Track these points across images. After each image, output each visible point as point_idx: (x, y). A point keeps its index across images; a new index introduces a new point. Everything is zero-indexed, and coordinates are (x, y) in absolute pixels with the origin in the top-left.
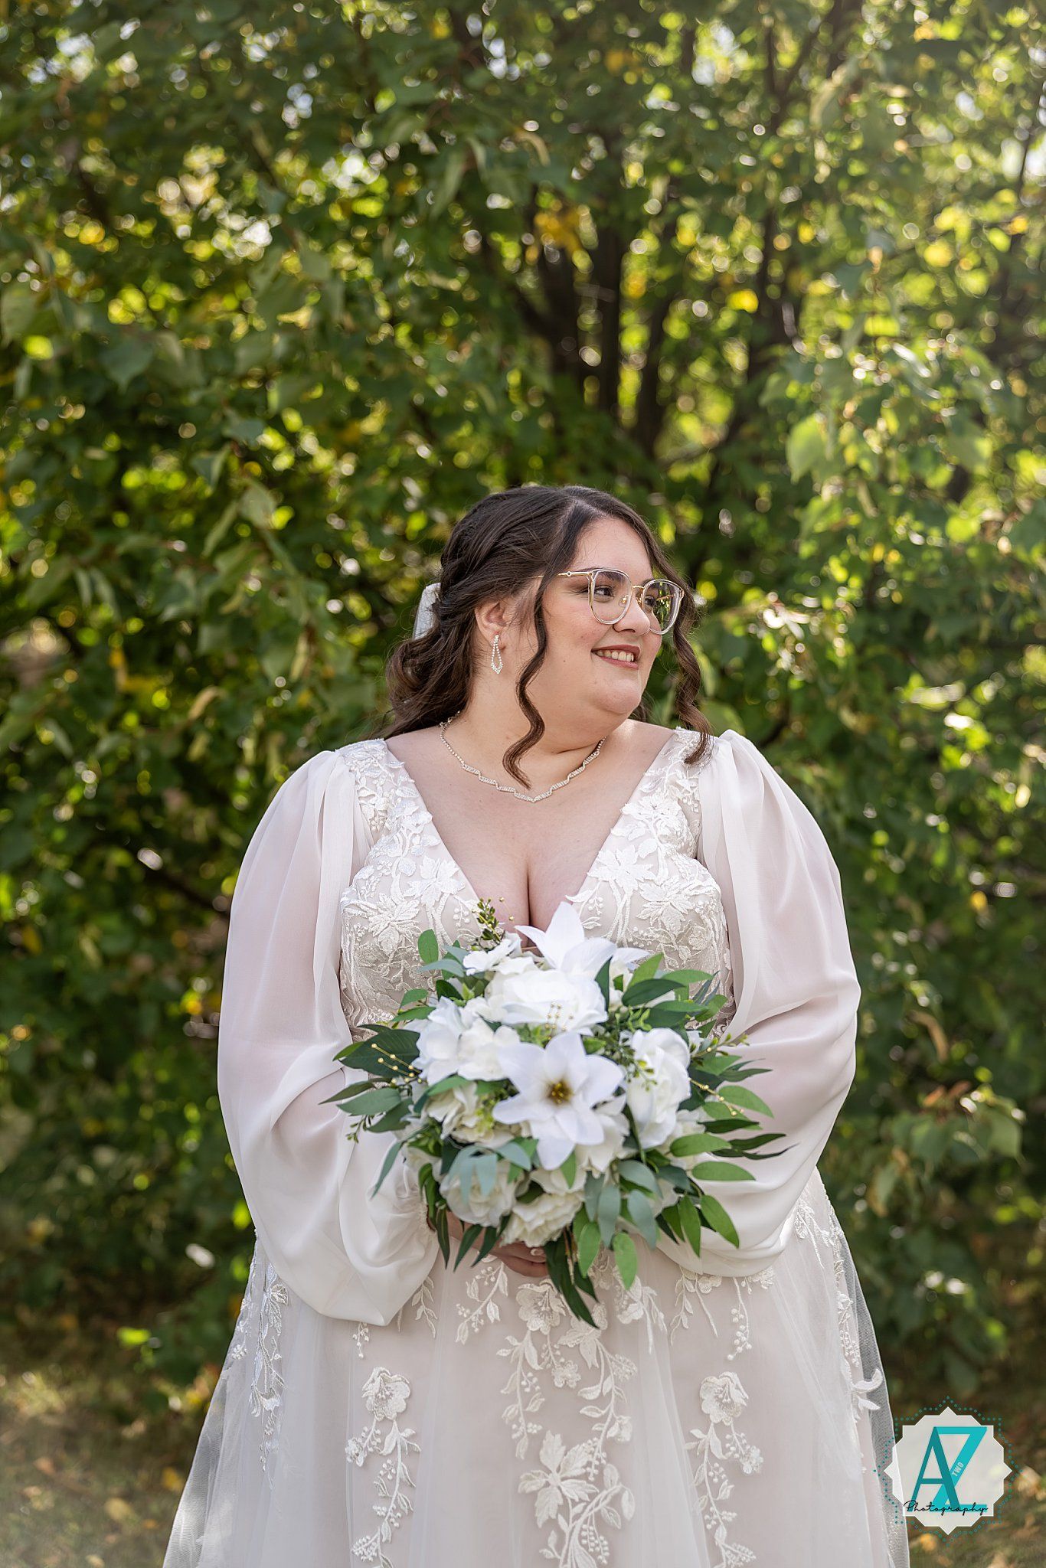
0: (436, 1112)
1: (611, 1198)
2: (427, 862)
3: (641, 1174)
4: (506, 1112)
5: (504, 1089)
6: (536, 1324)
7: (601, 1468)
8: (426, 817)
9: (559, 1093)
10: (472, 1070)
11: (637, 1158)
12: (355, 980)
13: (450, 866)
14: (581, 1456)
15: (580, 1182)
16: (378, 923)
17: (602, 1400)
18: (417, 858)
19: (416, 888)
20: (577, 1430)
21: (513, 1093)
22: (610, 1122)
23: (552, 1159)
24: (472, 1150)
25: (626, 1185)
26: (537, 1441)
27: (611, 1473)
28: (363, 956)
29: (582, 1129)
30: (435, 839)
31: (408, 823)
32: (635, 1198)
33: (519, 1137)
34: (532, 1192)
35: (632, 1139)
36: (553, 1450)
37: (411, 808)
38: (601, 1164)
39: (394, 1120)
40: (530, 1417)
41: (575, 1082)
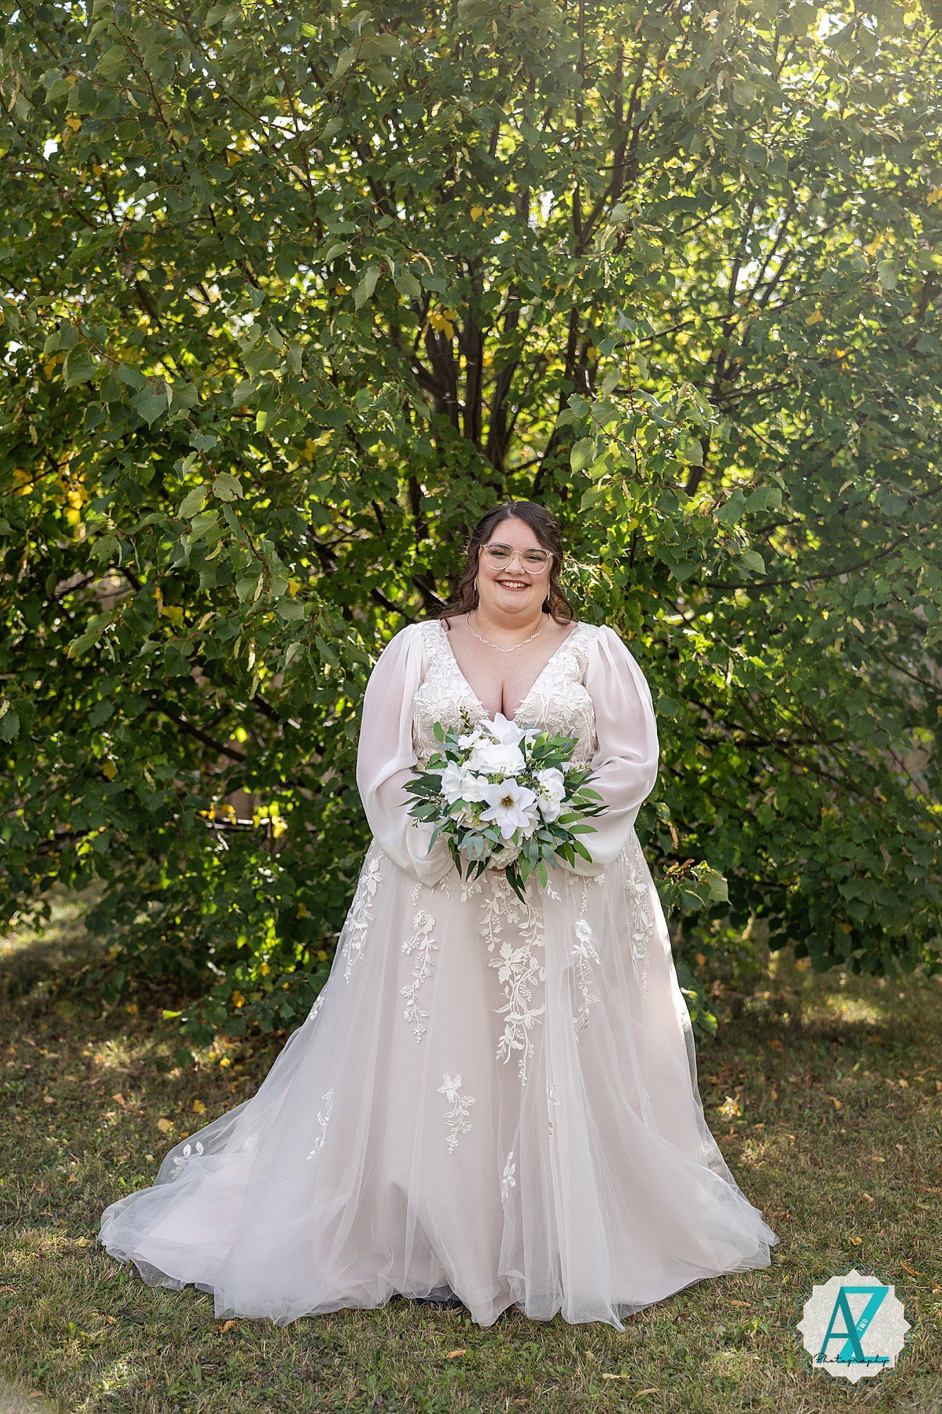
0: (454, 816)
1: (534, 848)
2: (454, 681)
3: (547, 836)
4: (485, 816)
5: (484, 806)
6: (499, 894)
7: (528, 959)
8: (454, 661)
9: (507, 802)
10: (468, 797)
11: (544, 828)
12: (421, 735)
13: (465, 684)
14: (519, 955)
15: (520, 843)
16: (431, 709)
17: (529, 929)
18: (450, 679)
19: (449, 693)
20: (518, 942)
21: (488, 806)
22: (531, 816)
23: (507, 834)
24: (470, 833)
25: (541, 841)
26: (498, 947)
27: (534, 961)
28: (424, 725)
29: (519, 820)
30: (458, 671)
31: (445, 663)
32: (545, 847)
33: (491, 826)
34: (498, 848)
35: (541, 821)
36: (506, 950)
37: (446, 657)
38: (529, 834)
39: (433, 817)
40: (495, 935)
41: (515, 798)
